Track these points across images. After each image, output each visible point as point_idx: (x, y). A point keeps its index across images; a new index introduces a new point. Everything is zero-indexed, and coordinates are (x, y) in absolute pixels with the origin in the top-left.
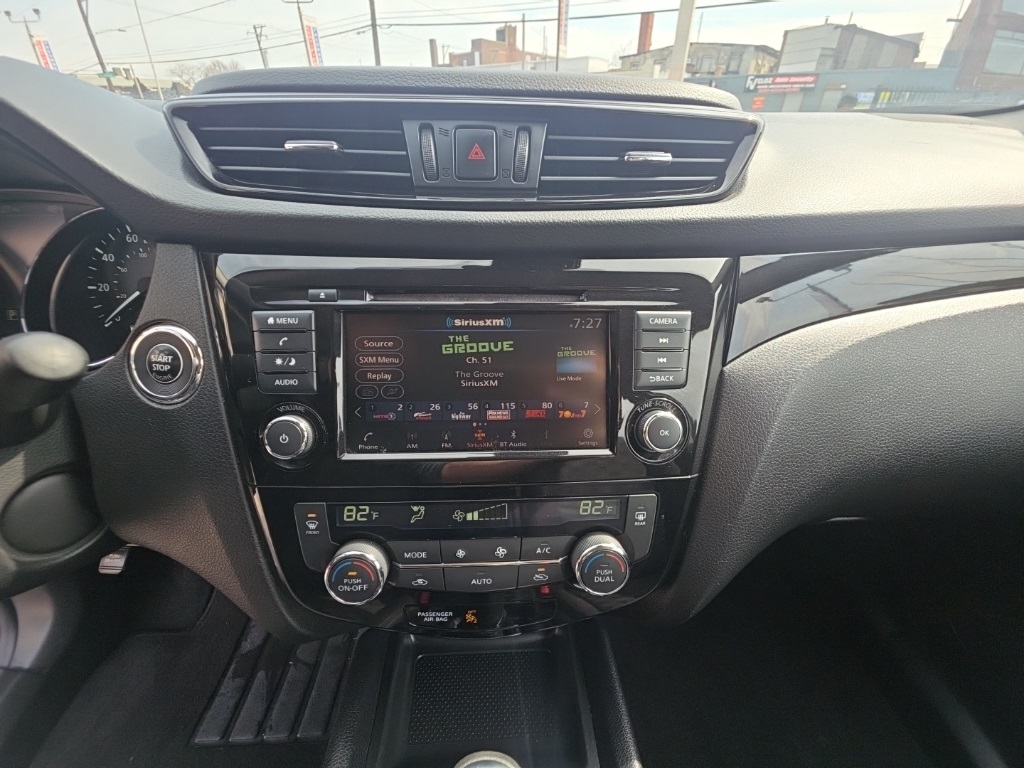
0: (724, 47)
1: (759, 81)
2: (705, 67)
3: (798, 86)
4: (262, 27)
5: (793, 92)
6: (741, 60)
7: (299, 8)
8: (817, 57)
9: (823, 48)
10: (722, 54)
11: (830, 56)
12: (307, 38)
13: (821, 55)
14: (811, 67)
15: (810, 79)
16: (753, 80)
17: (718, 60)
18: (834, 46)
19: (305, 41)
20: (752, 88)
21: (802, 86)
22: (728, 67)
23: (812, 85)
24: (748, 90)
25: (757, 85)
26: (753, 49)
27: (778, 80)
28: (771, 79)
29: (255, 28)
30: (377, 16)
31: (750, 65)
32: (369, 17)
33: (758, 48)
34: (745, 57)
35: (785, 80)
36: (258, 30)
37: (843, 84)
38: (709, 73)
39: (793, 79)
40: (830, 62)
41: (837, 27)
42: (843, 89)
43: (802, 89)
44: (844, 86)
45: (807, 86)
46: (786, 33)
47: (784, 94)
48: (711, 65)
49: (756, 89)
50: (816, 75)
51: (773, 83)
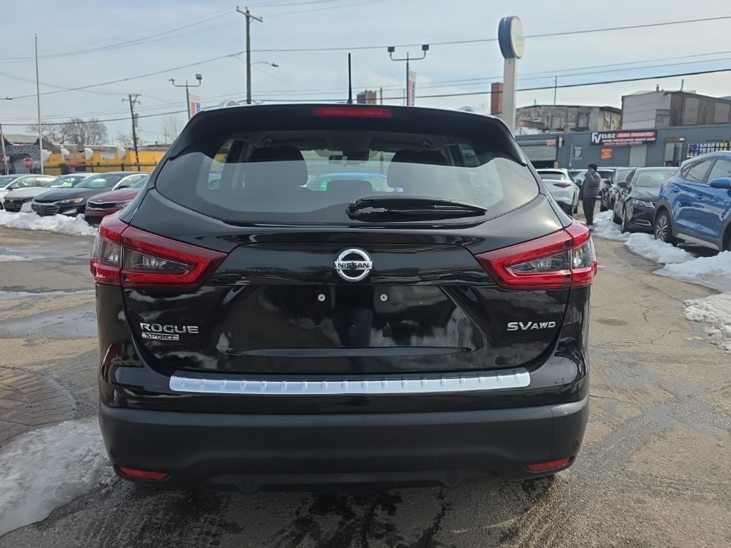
0: (570, 109)
1: (603, 136)
2: (556, 124)
3: (641, 139)
4: (137, 95)
5: (636, 145)
6: (589, 119)
7: (187, 90)
8: (655, 117)
9: (657, 110)
10: (570, 114)
11: (667, 115)
12: (191, 108)
13: (657, 115)
14: (651, 124)
15: (651, 134)
16: (597, 136)
17: (567, 118)
18: (669, 108)
19: (189, 111)
20: (597, 141)
21: (644, 139)
22: (577, 124)
23: (653, 139)
24: (593, 144)
25: (601, 139)
26: (598, 110)
27: (620, 135)
28: (614, 135)
29: (130, 96)
30: (252, 94)
31: (598, 123)
32: (245, 94)
33: (602, 109)
34: (592, 115)
35: (628, 135)
36: (133, 99)
37: (682, 137)
38: (558, 130)
39: (633, 135)
40: (667, 121)
41: (666, 93)
42: (682, 142)
43: (644, 142)
44: (682, 139)
45: (648, 139)
46: (623, 98)
47: (629, 147)
48: (561, 123)
49: (601, 143)
50: (655, 131)
51: (616, 138)
